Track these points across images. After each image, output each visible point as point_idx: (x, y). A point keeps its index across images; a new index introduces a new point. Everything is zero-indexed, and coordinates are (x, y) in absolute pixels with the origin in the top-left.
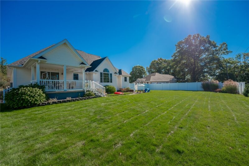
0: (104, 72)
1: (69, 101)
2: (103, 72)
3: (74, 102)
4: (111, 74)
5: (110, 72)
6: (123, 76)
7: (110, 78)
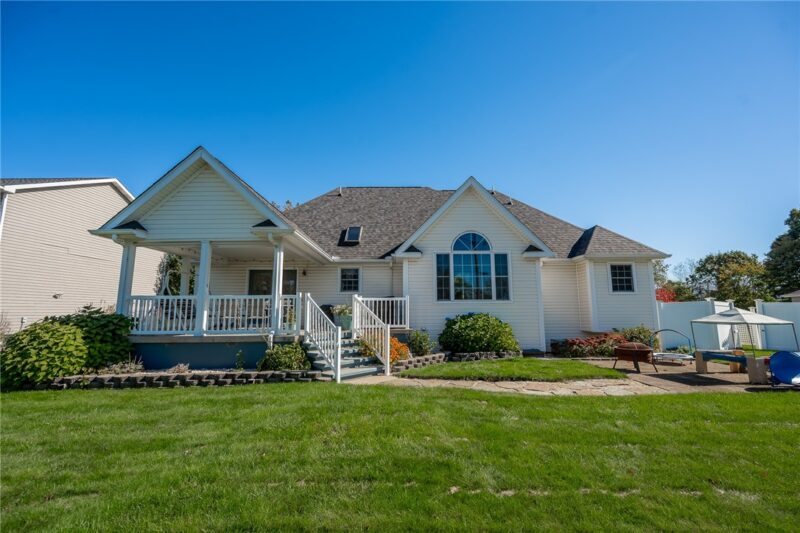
0: (457, 252)
1: (132, 383)
2: (452, 253)
3: (151, 390)
4: (502, 259)
5: (495, 249)
6: (595, 261)
7: (493, 276)
